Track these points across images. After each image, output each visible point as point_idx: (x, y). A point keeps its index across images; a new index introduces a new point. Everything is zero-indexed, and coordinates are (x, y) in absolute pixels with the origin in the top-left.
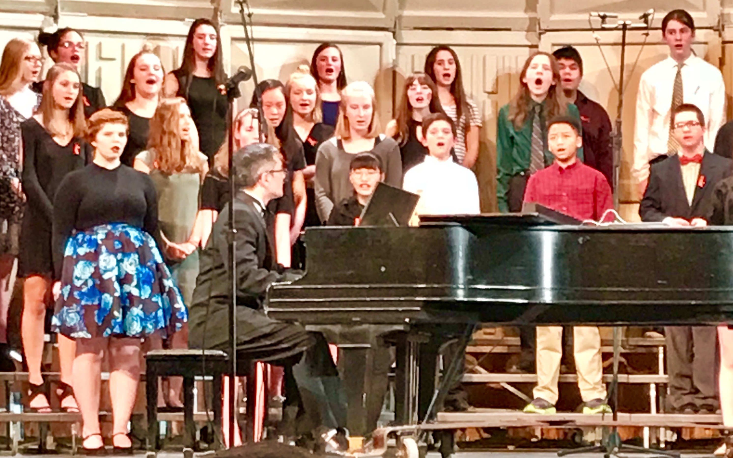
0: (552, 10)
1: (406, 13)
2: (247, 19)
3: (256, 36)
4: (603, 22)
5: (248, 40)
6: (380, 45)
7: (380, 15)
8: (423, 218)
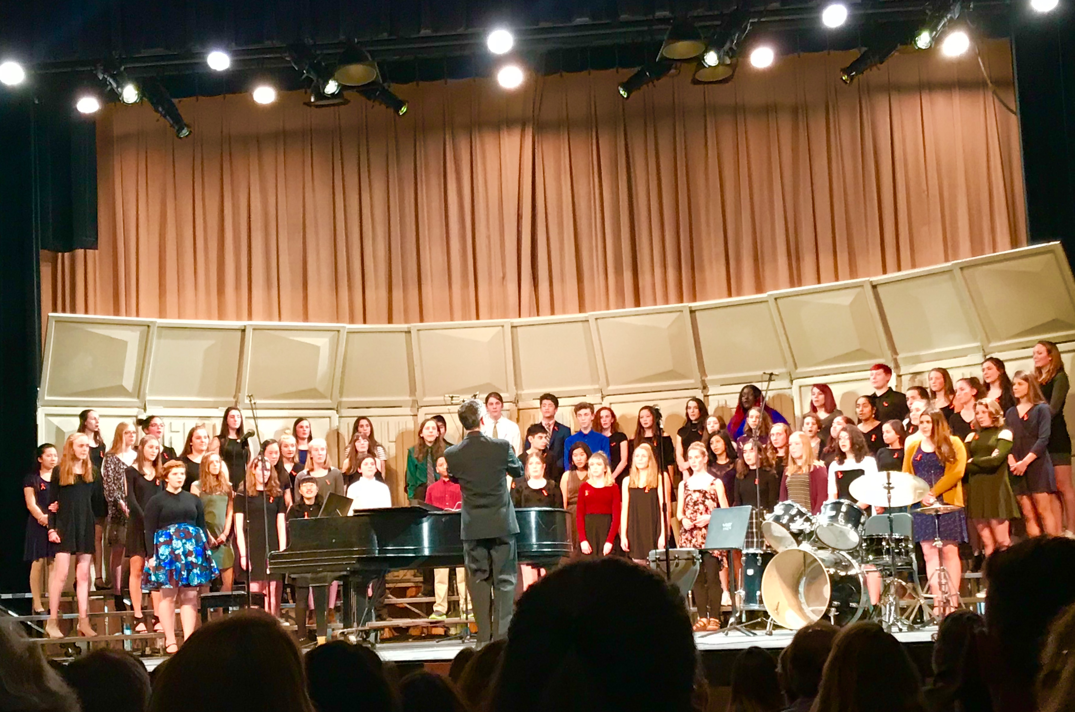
0: (424, 395)
1: (344, 399)
2: (254, 406)
3: (258, 416)
4: (452, 400)
5: (255, 418)
6: (330, 417)
7: (329, 401)
8: (356, 511)
